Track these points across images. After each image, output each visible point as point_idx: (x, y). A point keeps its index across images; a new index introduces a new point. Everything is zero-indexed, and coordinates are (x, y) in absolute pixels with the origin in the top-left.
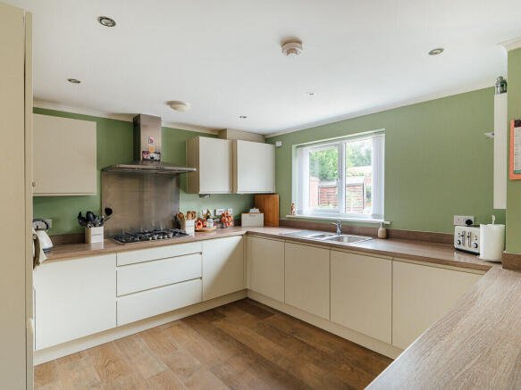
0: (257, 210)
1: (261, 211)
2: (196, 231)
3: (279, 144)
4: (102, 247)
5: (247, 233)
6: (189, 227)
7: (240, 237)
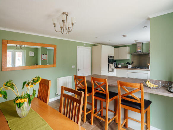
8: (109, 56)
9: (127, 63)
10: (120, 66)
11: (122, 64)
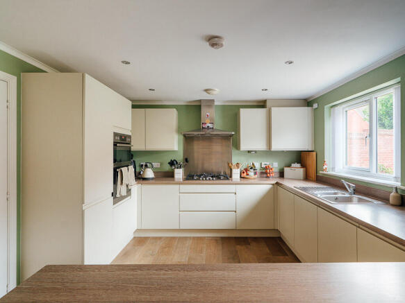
0: (299, 165)
1: (303, 166)
2: (241, 177)
3: (315, 106)
4: (181, 180)
5: (277, 183)
6: (236, 174)
7: (271, 186)
8: (116, 134)
9: (172, 163)
10: (149, 173)
11: (156, 165)
